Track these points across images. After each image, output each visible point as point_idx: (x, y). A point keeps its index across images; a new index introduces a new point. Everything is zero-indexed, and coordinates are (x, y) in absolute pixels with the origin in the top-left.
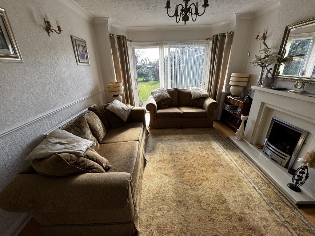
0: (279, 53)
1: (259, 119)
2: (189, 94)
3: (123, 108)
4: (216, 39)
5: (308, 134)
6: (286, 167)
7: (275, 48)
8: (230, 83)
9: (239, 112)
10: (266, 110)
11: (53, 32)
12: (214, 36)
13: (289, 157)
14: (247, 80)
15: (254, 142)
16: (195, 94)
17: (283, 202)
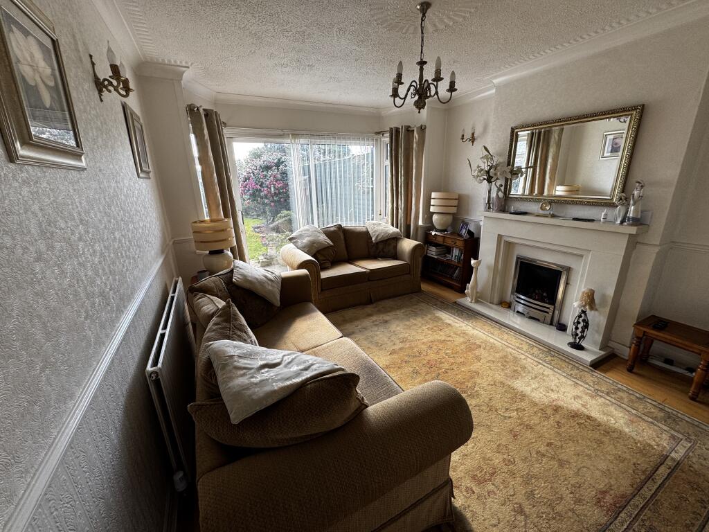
0: (509, 165)
1: (498, 262)
2: (366, 235)
3: (266, 277)
4: (395, 134)
5: (569, 269)
6: (551, 324)
7: (500, 155)
8: (432, 209)
9: (456, 256)
10: (506, 246)
11: (110, 91)
12: (391, 129)
13: (552, 307)
14: (455, 203)
15: (496, 300)
16: (377, 233)
17: (578, 368)
